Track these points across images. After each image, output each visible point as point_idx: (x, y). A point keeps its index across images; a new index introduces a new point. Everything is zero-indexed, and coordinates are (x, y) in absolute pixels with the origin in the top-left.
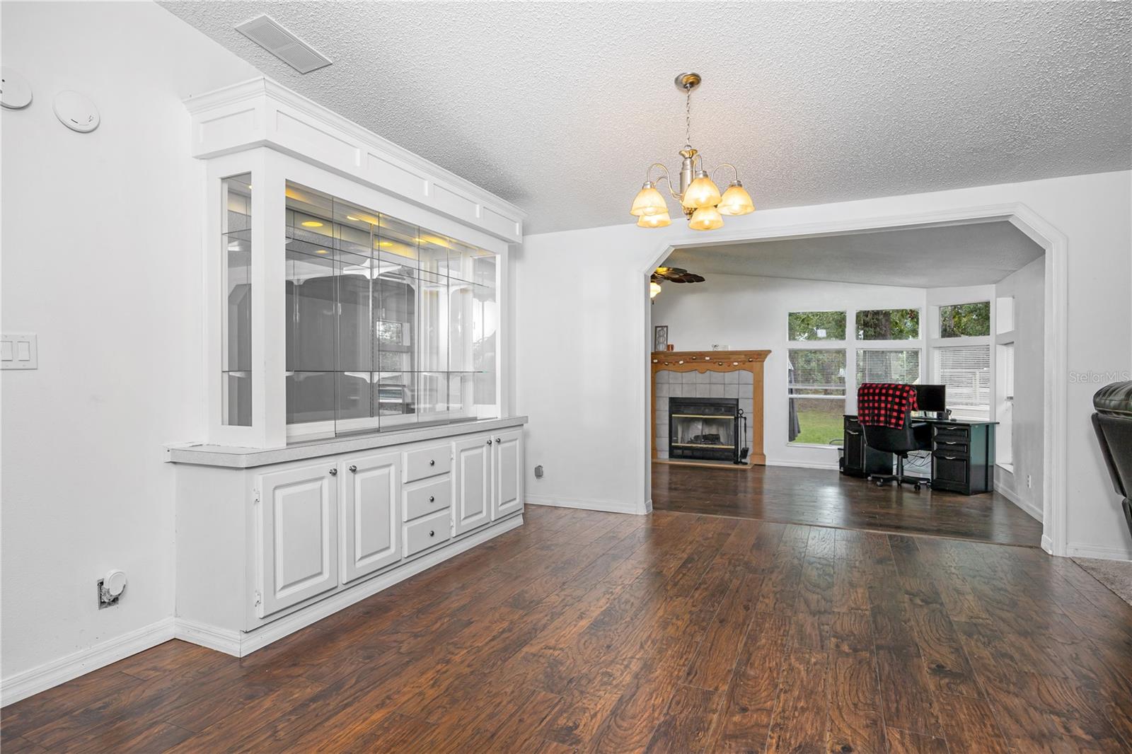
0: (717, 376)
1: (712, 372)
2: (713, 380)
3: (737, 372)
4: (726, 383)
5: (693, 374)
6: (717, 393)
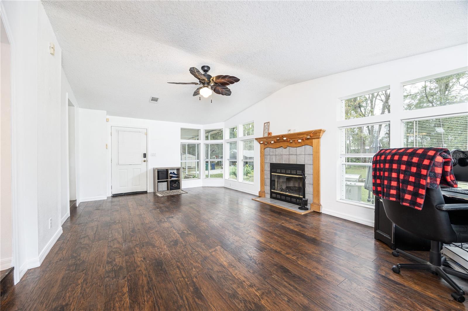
0: (293, 150)
1: (290, 148)
2: (291, 153)
3: (304, 146)
4: (297, 154)
5: (281, 149)
6: (293, 161)
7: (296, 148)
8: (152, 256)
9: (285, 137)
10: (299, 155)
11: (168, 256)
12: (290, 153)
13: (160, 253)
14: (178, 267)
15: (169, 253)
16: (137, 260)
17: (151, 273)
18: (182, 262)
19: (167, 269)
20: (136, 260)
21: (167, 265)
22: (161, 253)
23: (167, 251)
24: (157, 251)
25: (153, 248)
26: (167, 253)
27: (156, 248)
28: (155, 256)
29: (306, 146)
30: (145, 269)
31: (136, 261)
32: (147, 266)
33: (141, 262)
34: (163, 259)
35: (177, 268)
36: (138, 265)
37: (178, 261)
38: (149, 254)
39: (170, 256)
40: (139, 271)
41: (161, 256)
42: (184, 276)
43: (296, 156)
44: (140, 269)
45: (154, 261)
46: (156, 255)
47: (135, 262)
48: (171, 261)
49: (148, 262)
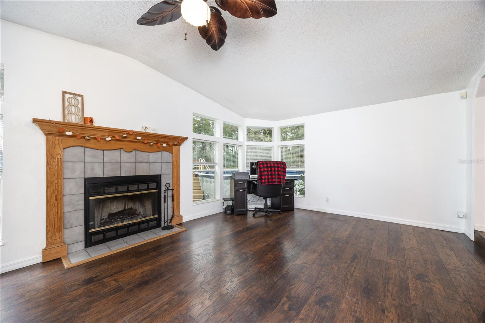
7: (148, 153)
8: (371, 306)
9: (140, 136)
10: (154, 164)
11: (352, 291)
12: (137, 160)
13: (357, 302)
14: (352, 275)
15: (347, 293)
16: (394, 316)
17: (381, 289)
18: (344, 276)
19: (363, 281)
20: (397, 320)
21: (360, 284)
22: (356, 300)
23: (347, 298)
24: (359, 309)
25: (362, 319)
26: (349, 296)
27: (357, 314)
28: (367, 304)
29: (163, 152)
30: (387, 297)
31: (397, 316)
32: (383, 299)
33: (389, 309)
34: (359, 293)
35: (354, 275)
36: (395, 308)
37: (346, 279)
38: (373, 314)
39: (349, 290)
40: (394, 300)
41: (359, 297)
42: (353, 268)
43: (148, 164)
44: (394, 302)
45: (372, 298)
46: (365, 304)
47: (399, 316)
48: (353, 284)
49: (380, 303)
